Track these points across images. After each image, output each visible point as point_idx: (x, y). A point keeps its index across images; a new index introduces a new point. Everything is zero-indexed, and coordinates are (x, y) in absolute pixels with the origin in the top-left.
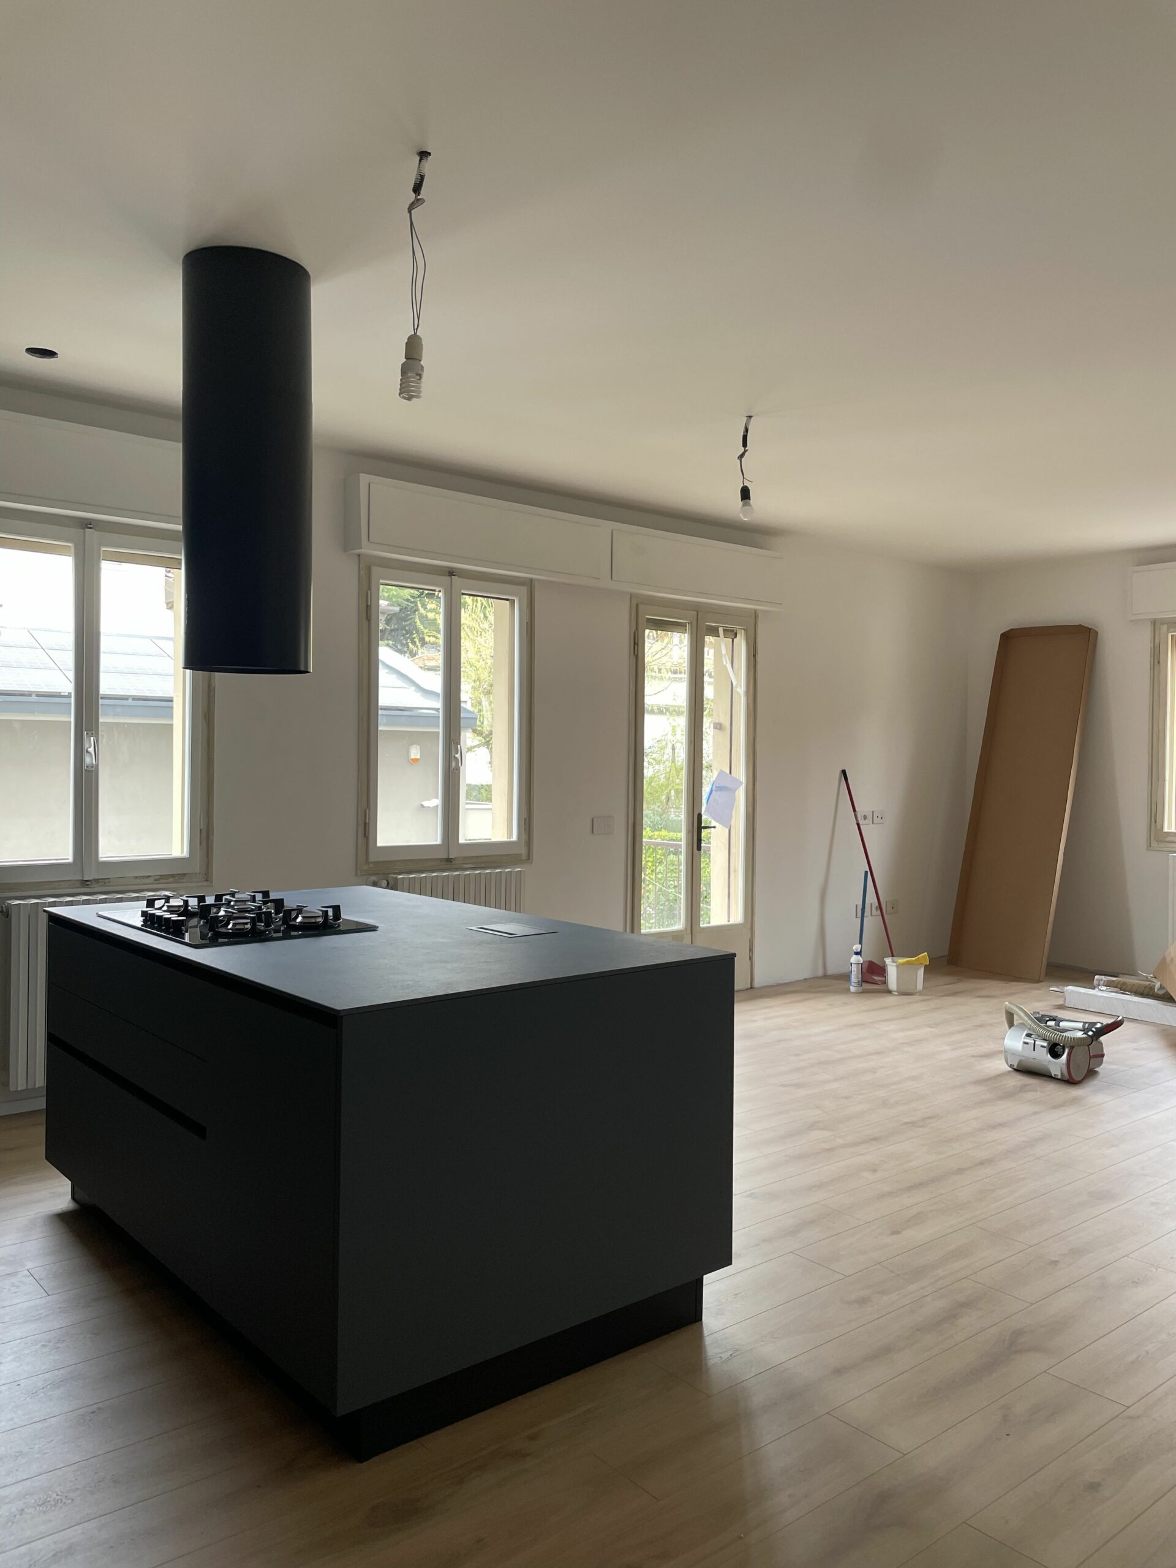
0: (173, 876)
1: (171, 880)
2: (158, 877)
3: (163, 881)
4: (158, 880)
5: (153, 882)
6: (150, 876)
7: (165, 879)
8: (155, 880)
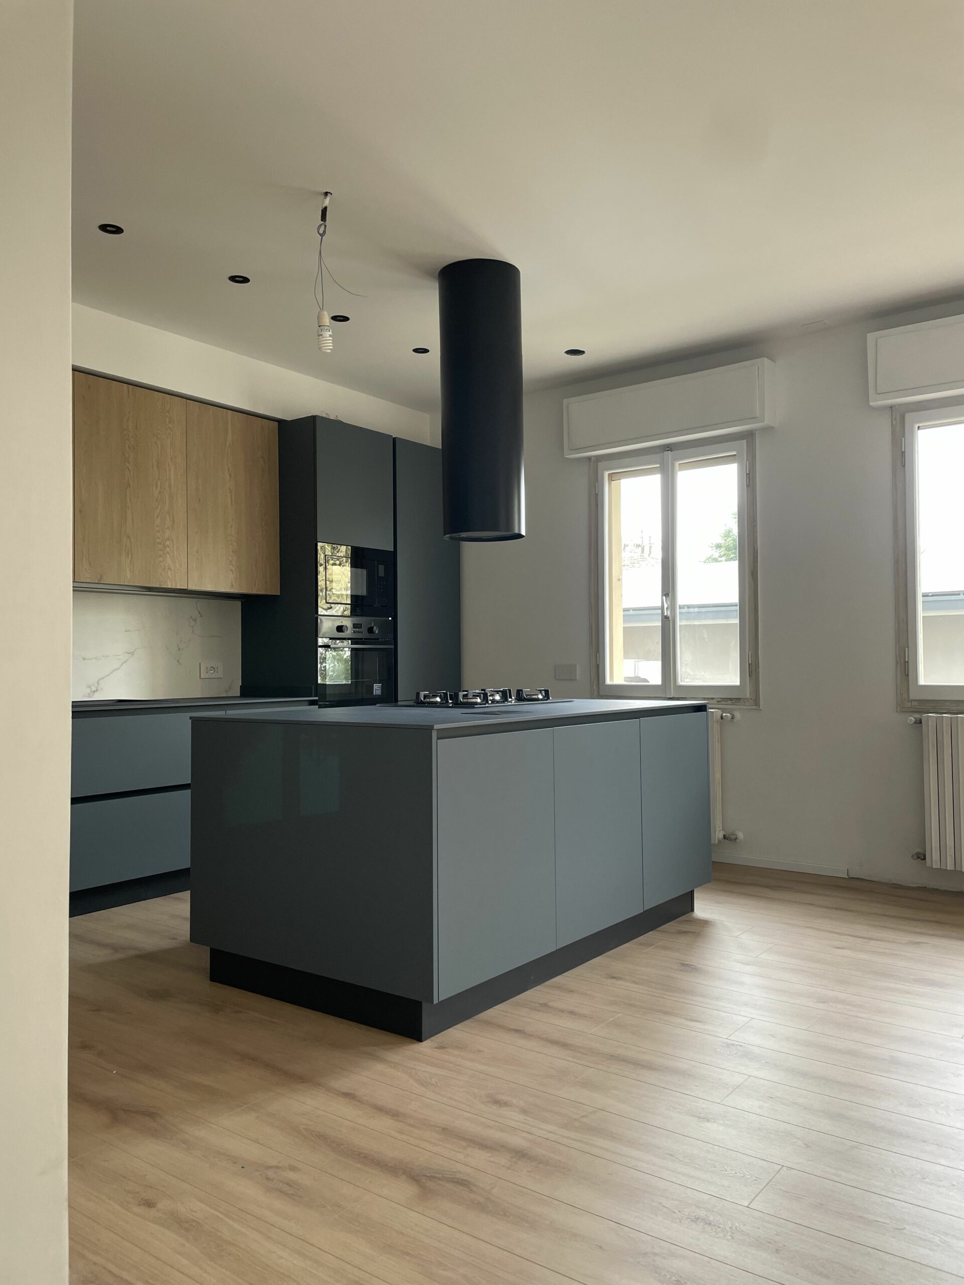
0: (731, 699)
1: (729, 702)
2: (720, 700)
3: (724, 703)
4: (720, 702)
5: (716, 703)
6: (714, 698)
7: (725, 701)
8: (718, 702)
